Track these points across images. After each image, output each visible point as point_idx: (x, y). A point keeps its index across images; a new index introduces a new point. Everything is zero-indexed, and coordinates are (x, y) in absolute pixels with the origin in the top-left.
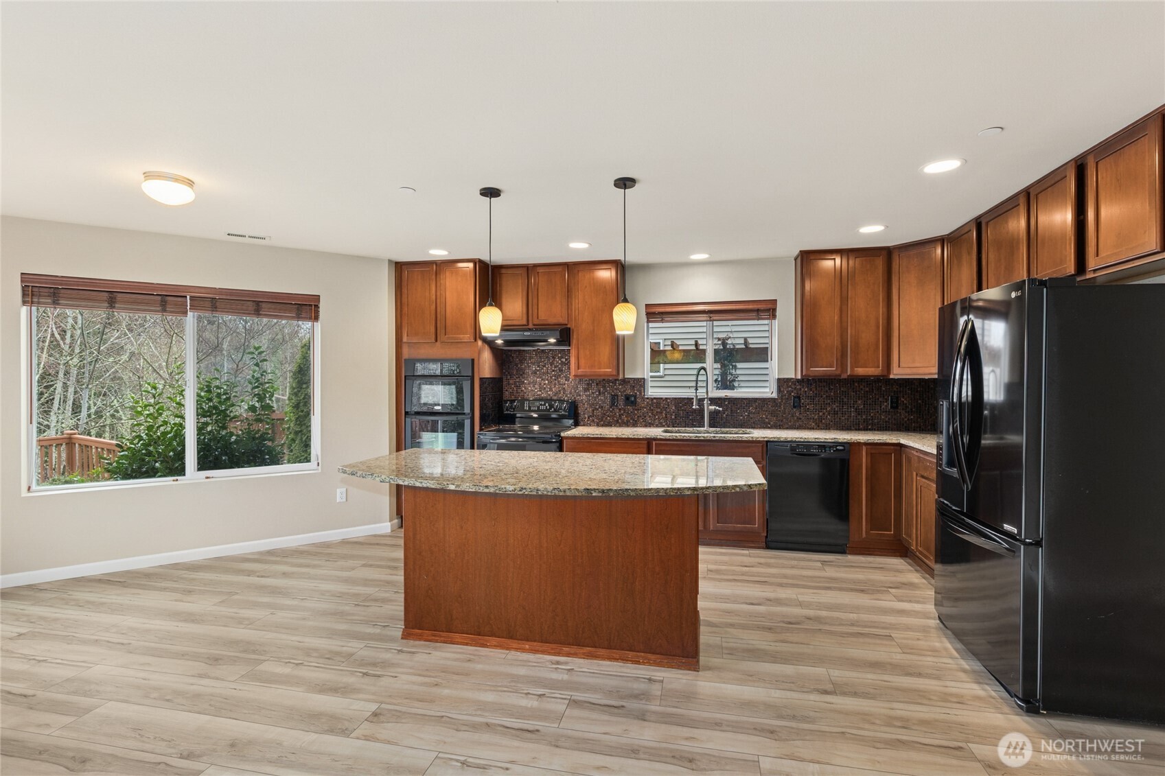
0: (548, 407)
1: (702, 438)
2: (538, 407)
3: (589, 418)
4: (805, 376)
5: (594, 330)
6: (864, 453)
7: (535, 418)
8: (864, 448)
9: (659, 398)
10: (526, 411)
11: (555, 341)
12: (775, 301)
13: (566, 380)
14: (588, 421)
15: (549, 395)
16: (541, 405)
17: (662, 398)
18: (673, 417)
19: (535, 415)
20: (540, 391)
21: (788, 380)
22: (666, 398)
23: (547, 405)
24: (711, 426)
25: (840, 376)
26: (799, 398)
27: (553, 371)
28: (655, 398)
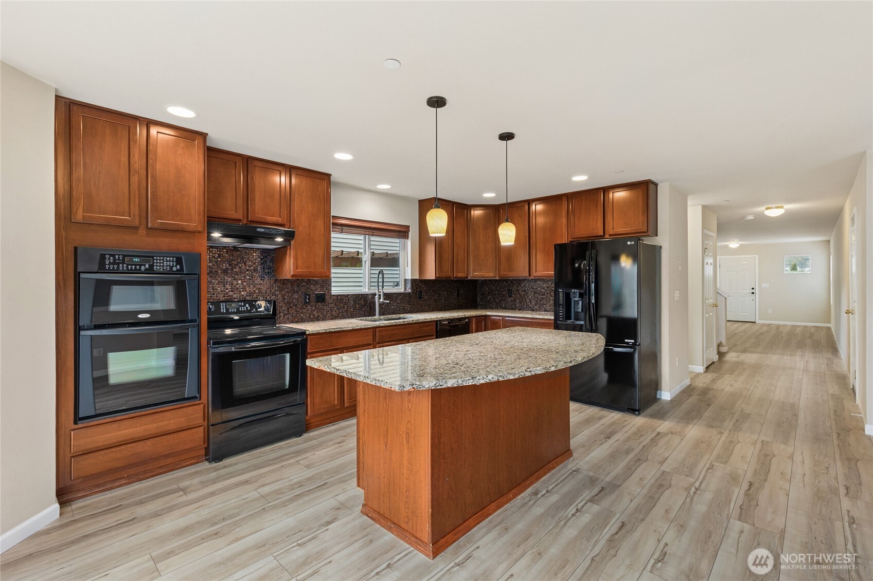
0: (249, 308)
1: (407, 323)
2: (238, 309)
3: (284, 316)
4: (438, 277)
5: (310, 233)
6: (474, 322)
7: (236, 320)
8: (474, 319)
9: (342, 295)
10: (223, 313)
11: (282, 240)
12: (408, 227)
13: (261, 280)
14: (283, 319)
15: (243, 296)
16: (241, 306)
17: (344, 295)
18: (352, 310)
19: (236, 318)
20: (232, 291)
21: (416, 280)
22: (347, 295)
23: (247, 305)
24: (381, 314)
25: (467, 277)
26: (421, 292)
27: (248, 270)
28: (339, 295)
